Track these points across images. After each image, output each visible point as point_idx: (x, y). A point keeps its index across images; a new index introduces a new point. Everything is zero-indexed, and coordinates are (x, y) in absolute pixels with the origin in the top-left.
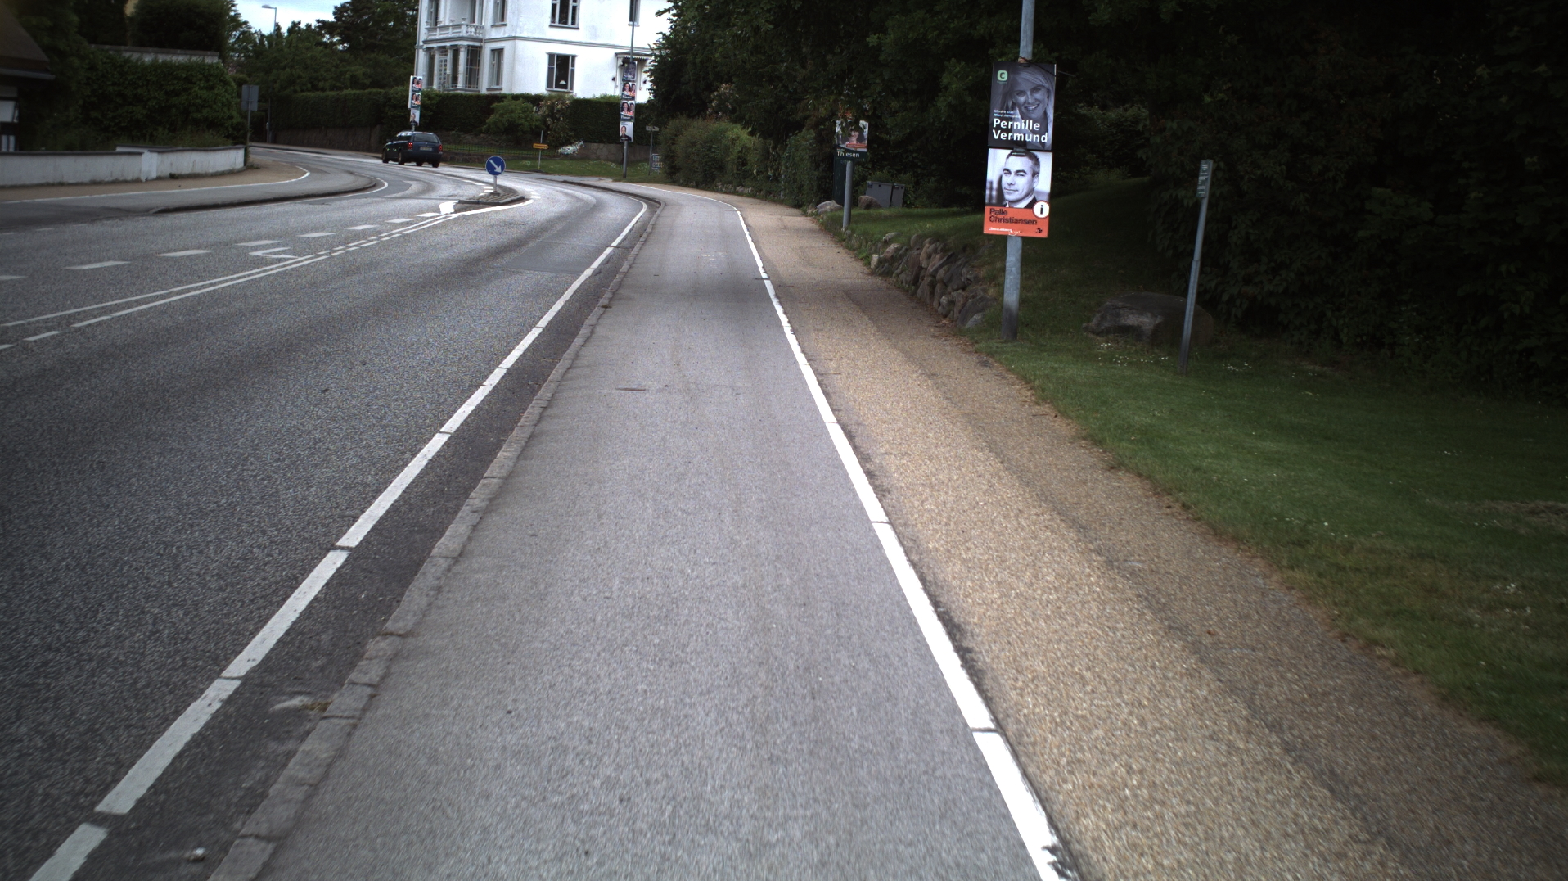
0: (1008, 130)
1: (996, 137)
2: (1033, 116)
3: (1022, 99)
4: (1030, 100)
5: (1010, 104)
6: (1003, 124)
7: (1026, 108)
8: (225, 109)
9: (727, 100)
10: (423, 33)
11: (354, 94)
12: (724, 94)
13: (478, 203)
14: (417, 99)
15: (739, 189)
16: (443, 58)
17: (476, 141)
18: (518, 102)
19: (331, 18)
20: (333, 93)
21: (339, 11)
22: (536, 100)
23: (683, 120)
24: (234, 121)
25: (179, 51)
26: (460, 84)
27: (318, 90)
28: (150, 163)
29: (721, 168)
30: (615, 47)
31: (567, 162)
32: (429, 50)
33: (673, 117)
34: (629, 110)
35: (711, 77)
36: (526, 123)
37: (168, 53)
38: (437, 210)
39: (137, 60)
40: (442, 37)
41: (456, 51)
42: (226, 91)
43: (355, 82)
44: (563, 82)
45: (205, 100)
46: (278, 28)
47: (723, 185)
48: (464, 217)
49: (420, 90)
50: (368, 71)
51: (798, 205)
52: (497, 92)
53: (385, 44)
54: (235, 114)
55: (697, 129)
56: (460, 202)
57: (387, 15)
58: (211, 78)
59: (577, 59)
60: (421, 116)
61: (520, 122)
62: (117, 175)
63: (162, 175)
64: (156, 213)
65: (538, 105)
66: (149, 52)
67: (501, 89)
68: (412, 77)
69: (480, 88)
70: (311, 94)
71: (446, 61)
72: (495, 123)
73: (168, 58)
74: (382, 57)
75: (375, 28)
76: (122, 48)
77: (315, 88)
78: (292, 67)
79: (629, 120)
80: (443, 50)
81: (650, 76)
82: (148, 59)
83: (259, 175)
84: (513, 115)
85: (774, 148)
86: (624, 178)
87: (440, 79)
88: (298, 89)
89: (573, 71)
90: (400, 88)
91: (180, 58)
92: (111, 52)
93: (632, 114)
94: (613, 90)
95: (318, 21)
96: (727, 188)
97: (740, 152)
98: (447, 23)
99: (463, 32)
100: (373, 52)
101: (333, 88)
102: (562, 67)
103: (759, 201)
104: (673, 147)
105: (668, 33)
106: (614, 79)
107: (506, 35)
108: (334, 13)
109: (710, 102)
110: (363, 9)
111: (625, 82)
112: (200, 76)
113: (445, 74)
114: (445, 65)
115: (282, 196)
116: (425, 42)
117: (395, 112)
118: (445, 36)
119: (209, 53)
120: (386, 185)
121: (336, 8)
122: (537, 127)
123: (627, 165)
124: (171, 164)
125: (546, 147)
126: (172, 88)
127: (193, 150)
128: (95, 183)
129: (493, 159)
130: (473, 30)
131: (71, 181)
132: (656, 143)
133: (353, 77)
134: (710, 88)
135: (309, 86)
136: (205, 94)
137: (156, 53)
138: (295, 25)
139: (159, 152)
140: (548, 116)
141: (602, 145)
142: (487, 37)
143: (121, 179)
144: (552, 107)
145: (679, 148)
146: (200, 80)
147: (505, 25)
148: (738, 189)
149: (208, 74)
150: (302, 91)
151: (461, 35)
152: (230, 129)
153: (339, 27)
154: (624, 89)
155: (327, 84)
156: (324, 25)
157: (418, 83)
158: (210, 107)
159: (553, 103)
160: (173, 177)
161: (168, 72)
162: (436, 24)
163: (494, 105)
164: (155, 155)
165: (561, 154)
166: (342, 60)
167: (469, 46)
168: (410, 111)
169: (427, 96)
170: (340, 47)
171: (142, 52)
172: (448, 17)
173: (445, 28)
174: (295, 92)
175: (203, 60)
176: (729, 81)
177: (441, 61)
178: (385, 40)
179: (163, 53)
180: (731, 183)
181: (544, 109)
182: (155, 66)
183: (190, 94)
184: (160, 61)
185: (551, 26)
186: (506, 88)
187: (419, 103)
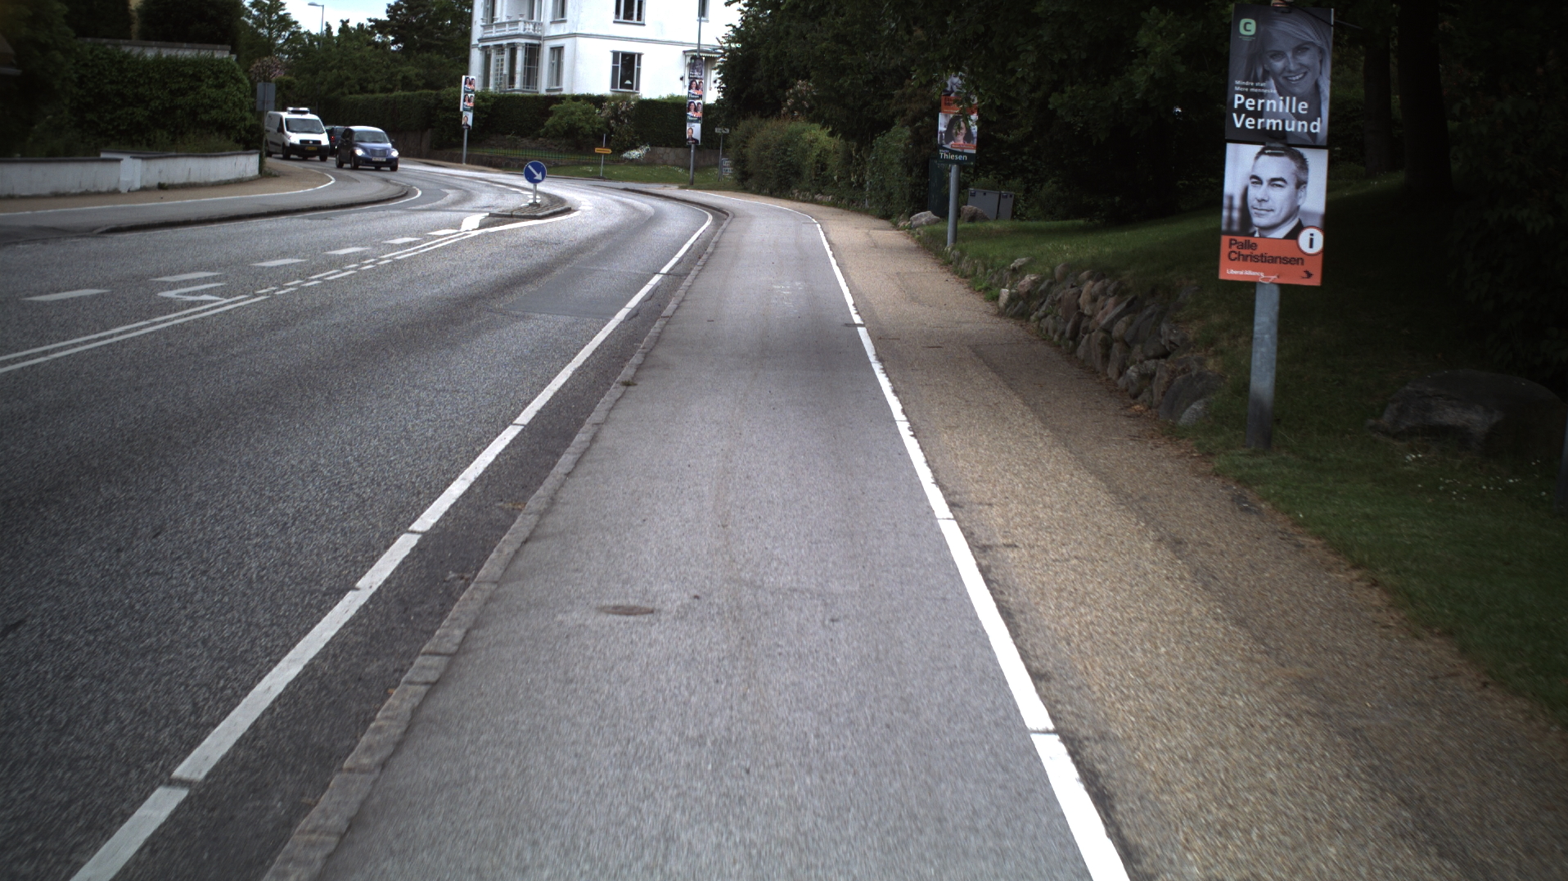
0: (1257, 114)
1: (1238, 125)
2: (1298, 90)
3: (1279, 65)
4: (1292, 67)
5: (1260, 72)
6: (1249, 104)
7: (1286, 78)
8: (237, 110)
9: (803, 98)
10: (477, 32)
11: (404, 97)
12: (801, 91)
13: (511, 216)
14: (469, 101)
15: (818, 197)
16: (500, 57)
17: (534, 145)
18: (578, 103)
19: (384, 17)
20: (382, 95)
21: (392, 10)
22: (599, 101)
23: (756, 121)
24: (248, 123)
25: (185, 45)
26: (518, 85)
27: (367, 92)
28: (131, 171)
29: (798, 174)
30: (683, 44)
31: (633, 168)
32: (484, 48)
33: (744, 118)
34: (696, 110)
35: (786, 74)
36: (588, 126)
37: (172, 47)
38: (457, 225)
39: (139, 55)
40: (498, 34)
41: (513, 49)
42: (238, 88)
43: (407, 84)
44: (628, 82)
45: (214, 100)
46: (329, 28)
47: (799, 192)
48: (487, 234)
49: (473, 91)
50: (421, 71)
51: (886, 216)
52: (557, 93)
53: (441, 43)
54: (248, 115)
55: (770, 131)
56: (491, 215)
57: (445, 11)
58: (221, 75)
59: (643, 57)
60: (474, 119)
61: (581, 124)
62: (87, 185)
63: (148, 185)
64: (102, 233)
65: (600, 107)
66: (152, 47)
67: (561, 90)
68: (464, 77)
69: (539, 89)
70: (360, 97)
71: (502, 60)
72: (553, 126)
73: (173, 52)
74: (436, 57)
75: (431, 27)
76: (121, 41)
77: (363, 90)
78: (340, 68)
79: (697, 122)
80: (500, 49)
81: (719, 73)
82: (150, 53)
83: (271, 184)
84: (573, 117)
85: (858, 151)
86: (692, 185)
87: (497, 79)
88: (347, 91)
89: (639, 70)
90: (452, 89)
91: (186, 53)
92: (109, 47)
93: (699, 114)
94: (681, 90)
95: (370, 20)
96: (804, 196)
97: (818, 155)
98: (504, 20)
99: (520, 29)
100: (428, 52)
101: (384, 90)
102: (627, 66)
103: (840, 210)
104: (744, 151)
105: (738, 26)
106: (682, 79)
107: (566, 32)
108: (387, 12)
109: (786, 101)
110: (417, 7)
111: (692, 80)
112: (209, 73)
113: (501, 74)
114: (502, 65)
115: (280, 209)
116: (480, 40)
117: (448, 114)
118: (501, 34)
119: (219, 46)
120: (420, 193)
121: (389, 5)
122: (599, 129)
123: (695, 169)
124: (160, 172)
125: (609, 151)
126: (177, 86)
127: (188, 156)
128: (56, 195)
129: (531, 164)
130: (531, 27)
131: (24, 194)
132: (727, 146)
133: (405, 78)
134: (785, 85)
135: (358, 87)
136: (213, 93)
137: (160, 47)
138: (345, 23)
139: (143, 159)
140: (612, 118)
141: (668, 150)
142: (546, 34)
143: (93, 190)
144: (616, 109)
145: (750, 152)
146: (209, 77)
147: (565, 21)
148: (816, 196)
149: (218, 71)
150: (351, 93)
151: (518, 32)
152: (243, 132)
153: (393, 26)
154: (690, 88)
155: (377, 86)
156: (379, 25)
157: (470, 84)
158: (220, 107)
159: (617, 105)
160: (162, 187)
161: (173, 68)
162: (493, 20)
163: (553, 107)
164: (139, 162)
165: (626, 159)
166: (394, 60)
167: (526, 44)
168: (461, 114)
169: (481, 97)
170: (393, 48)
171: (144, 46)
172: (505, 13)
173: (503, 24)
174: (343, 94)
175: (213, 55)
176: (807, 77)
177: (498, 61)
178: (442, 40)
179: (166, 47)
180: (809, 190)
181: (607, 111)
182: (158, 61)
183: (198, 93)
184: (164, 56)
185: (615, 22)
186: (567, 89)
187: (471, 104)
